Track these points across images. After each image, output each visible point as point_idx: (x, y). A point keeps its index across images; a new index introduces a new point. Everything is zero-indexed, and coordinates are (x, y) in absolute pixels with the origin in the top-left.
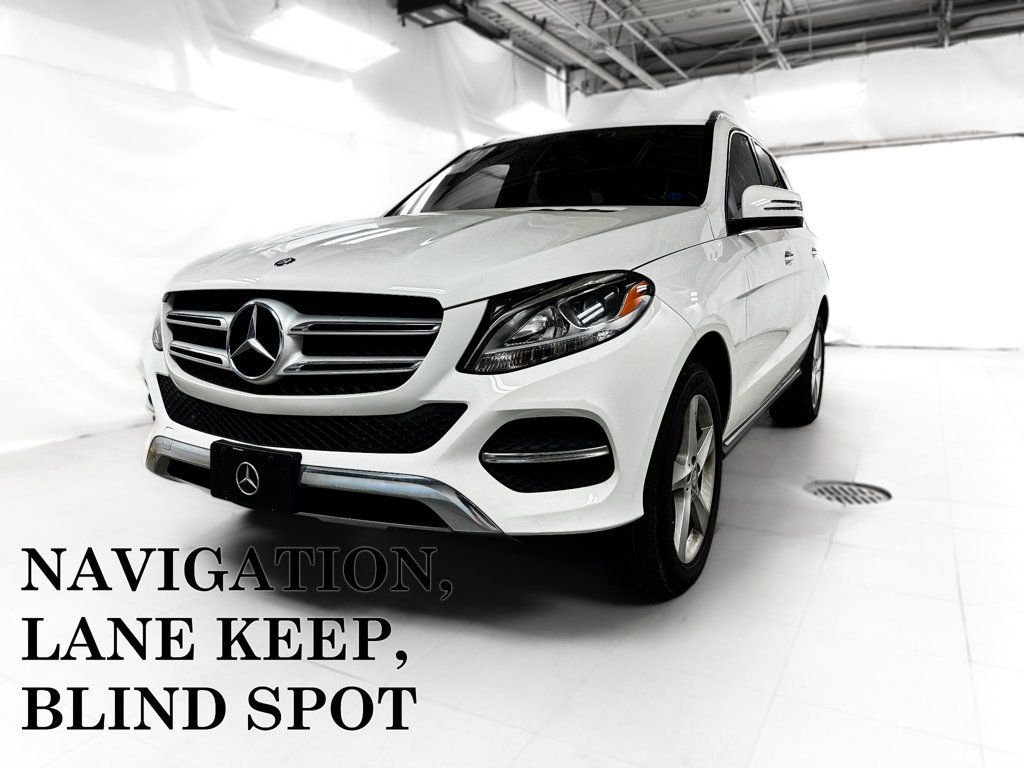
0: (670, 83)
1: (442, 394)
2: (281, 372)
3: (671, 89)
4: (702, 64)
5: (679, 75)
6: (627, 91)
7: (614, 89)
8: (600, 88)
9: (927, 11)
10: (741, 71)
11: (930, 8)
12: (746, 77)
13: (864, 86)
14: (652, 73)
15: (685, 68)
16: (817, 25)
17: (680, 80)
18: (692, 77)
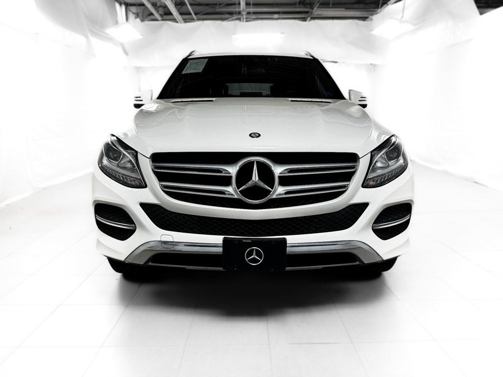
0: (187, 21)
1: (357, 200)
2: (274, 197)
3: (187, 24)
4: (204, 13)
5: (193, 17)
6: (164, 22)
7: (157, 20)
8: (146, 18)
9: (295, 4)
10: (223, 19)
11: (298, 3)
12: (225, 23)
13: (283, 35)
14: (181, 14)
15: (196, 14)
16: (254, 3)
17: (192, 20)
18: (199, 19)
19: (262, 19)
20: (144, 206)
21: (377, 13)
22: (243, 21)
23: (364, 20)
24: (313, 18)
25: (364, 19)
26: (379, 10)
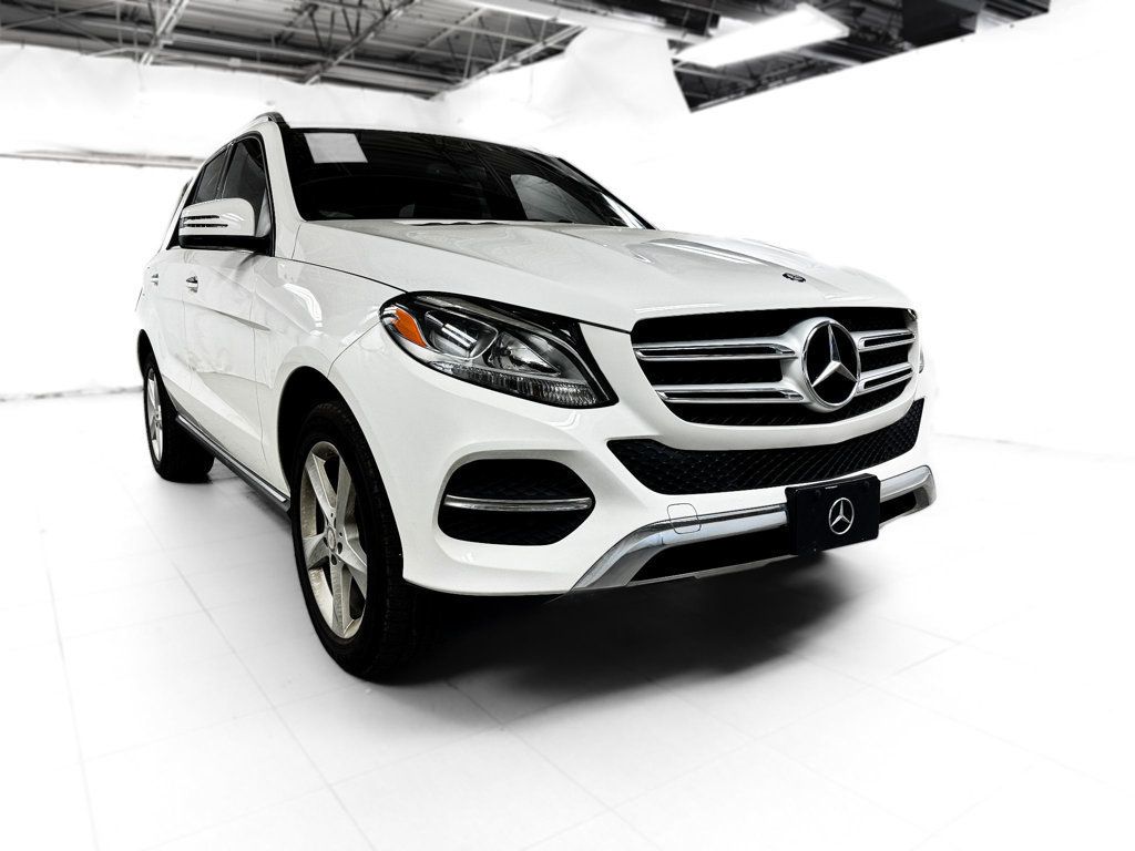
19: (197, 63)
20: (618, 447)
21: (458, 88)
22: (145, 62)
23: (427, 98)
24: (325, 79)
25: (427, 95)
26: (466, 81)
